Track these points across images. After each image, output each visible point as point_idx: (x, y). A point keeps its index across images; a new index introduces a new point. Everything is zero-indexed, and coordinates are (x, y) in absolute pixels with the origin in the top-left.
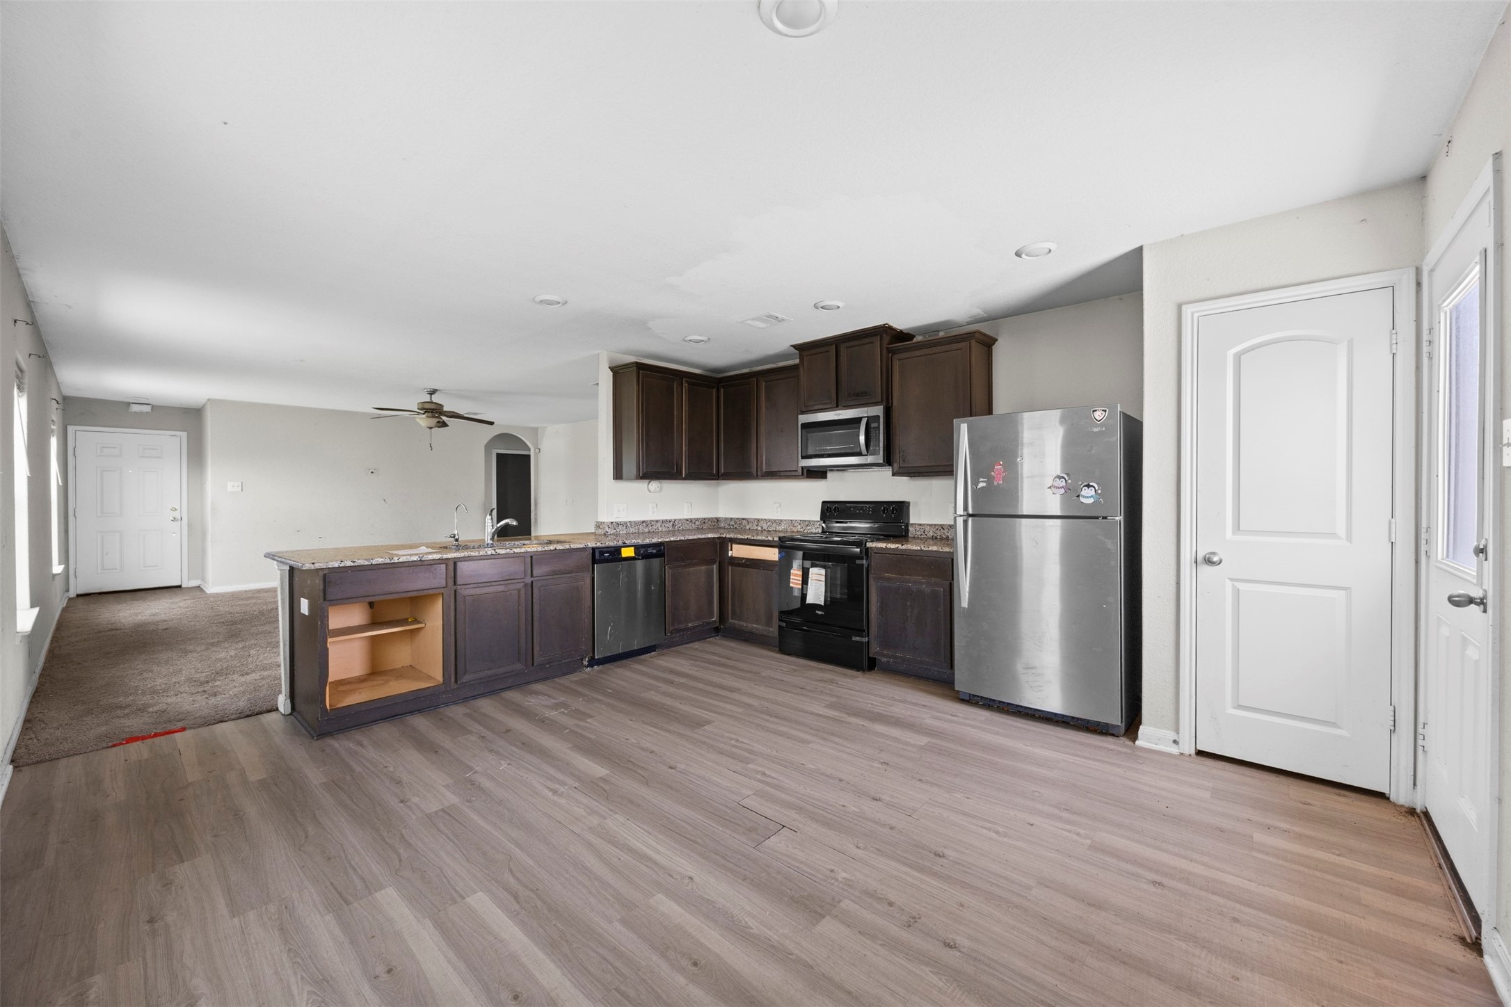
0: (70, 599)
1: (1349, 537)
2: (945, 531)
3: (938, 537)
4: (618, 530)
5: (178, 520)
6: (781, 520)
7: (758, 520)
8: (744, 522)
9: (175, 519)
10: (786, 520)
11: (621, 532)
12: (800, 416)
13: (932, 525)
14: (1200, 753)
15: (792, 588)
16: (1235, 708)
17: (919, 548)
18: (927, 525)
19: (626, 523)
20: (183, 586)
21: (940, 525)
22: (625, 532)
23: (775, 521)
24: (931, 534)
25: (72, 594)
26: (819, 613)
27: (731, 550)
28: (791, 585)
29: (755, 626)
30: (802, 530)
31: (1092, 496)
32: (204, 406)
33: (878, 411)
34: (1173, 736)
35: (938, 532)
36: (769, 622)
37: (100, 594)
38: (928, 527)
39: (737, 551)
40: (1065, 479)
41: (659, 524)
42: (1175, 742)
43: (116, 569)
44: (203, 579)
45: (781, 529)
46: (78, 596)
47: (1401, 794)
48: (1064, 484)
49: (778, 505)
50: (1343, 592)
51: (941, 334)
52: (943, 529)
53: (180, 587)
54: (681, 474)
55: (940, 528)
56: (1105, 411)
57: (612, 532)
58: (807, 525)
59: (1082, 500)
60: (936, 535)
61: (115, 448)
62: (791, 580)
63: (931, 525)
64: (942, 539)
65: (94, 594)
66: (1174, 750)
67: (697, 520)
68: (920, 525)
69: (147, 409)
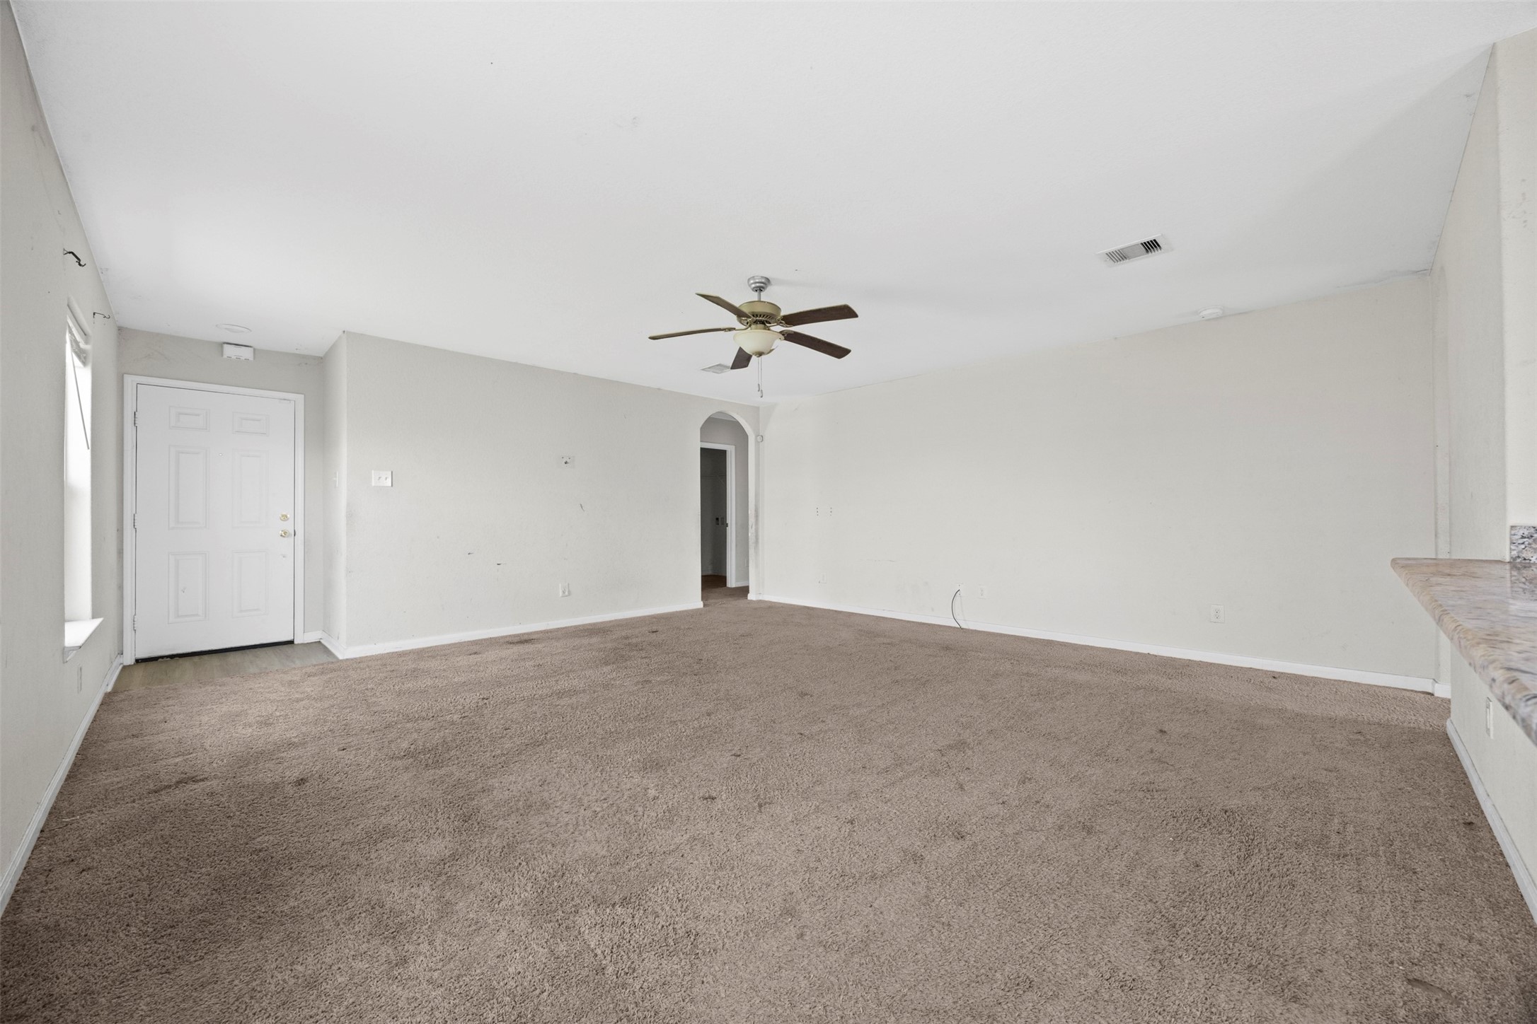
0: (125, 668)
5: (290, 535)
9: (284, 534)
20: (296, 642)
25: (129, 660)
32: (333, 348)
37: (172, 657)
43: (197, 615)
44: (327, 629)
46: (137, 661)
53: (291, 642)
61: (198, 415)
65: (162, 657)
69: (246, 354)
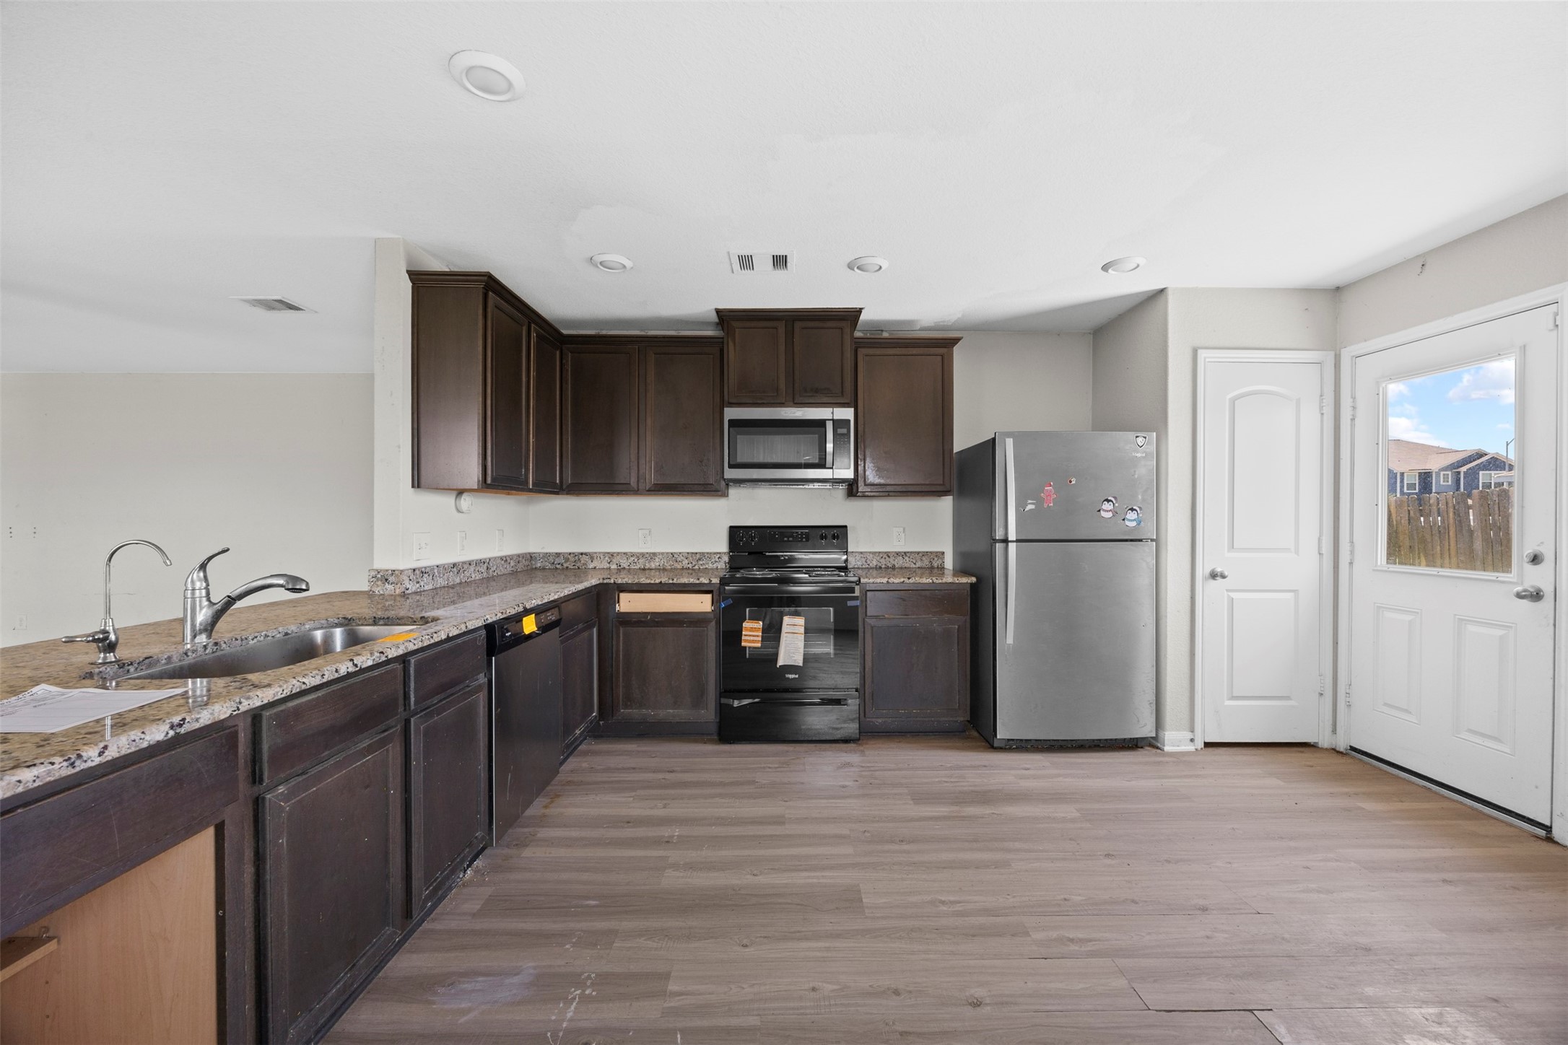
1: (1297, 552)
2: (891, 560)
3: (883, 566)
4: (422, 584)
6: (654, 554)
7: (612, 555)
8: (584, 558)
10: (663, 554)
11: (426, 588)
12: (726, 410)
13: (876, 553)
14: (1207, 745)
15: (745, 647)
16: (1229, 699)
17: (931, 581)
18: (870, 553)
19: (432, 568)
21: (886, 553)
22: (430, 587)
23: (643, 555)
24: (875, 563)
26: (791, 676)
27: (618, 602)
28: (743, 644)
29: (671, 711)
30: (690, 566)
31: (1135, 520)
33: (847, 414)
34: (1190, 735)
35: (883, 560)
36: (698, 701)
38: (871, 555)
39: (628, 603)
40: (1112, 502)
41: (472, 568)
42: (1192, 740)
45: (653, 566)
47: (1325, 741)
48: (1111, 507)
49: (647, 532)
50: (1292, 594)
51: (885, 335)
52: (889, 557)
54: (527, 483)
55: (885, 556)
56: (1145, 438)
57: (414, 589)
58: (700, 559)
59: (1127, 523)
60: (880, 565)
62: (743, 638)
63: (874, 553)
64: (887, 568)
66: (1191, 748)
67: (511, 557)
68: (861, 553)
